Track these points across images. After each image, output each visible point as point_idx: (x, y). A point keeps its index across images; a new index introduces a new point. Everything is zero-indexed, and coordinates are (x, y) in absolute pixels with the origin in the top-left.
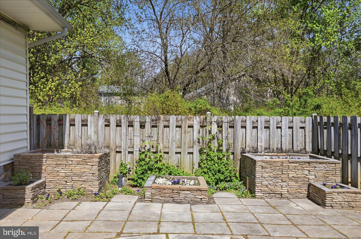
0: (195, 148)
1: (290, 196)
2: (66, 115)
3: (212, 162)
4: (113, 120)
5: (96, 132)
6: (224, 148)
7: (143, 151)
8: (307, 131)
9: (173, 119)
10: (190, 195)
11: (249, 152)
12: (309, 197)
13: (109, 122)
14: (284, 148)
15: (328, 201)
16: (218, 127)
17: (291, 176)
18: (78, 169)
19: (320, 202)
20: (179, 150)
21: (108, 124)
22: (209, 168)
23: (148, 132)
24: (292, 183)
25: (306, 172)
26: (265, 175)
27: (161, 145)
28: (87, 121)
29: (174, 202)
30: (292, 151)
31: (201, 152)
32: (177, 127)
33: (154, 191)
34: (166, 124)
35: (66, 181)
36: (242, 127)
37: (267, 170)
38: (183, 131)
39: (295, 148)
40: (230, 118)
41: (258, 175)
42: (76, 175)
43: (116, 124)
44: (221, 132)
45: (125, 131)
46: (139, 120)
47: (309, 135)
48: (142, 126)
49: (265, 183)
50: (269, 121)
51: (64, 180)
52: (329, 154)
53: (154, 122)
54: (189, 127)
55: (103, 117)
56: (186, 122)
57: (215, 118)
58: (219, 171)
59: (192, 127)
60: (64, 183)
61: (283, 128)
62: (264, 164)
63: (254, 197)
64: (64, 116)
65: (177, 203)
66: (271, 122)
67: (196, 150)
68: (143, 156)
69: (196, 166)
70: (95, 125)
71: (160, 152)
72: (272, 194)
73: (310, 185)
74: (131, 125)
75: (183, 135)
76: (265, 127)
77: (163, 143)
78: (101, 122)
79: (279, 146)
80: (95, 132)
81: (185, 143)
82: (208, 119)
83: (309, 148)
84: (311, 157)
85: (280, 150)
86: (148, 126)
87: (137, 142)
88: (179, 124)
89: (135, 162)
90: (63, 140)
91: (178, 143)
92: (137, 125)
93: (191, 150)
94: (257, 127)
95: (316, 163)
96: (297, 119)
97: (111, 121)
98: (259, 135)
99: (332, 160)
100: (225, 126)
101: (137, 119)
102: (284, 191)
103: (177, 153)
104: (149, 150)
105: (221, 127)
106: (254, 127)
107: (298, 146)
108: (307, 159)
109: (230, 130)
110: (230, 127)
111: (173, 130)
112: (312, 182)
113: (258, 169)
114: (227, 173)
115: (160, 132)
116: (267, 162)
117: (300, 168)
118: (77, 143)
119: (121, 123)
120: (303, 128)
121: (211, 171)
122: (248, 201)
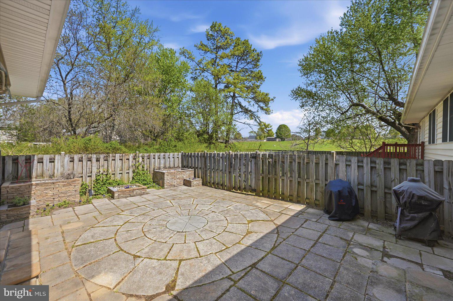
0: (130, 170)
1: (177, 186)
2: (34, 156)
3: (141, 176)
4: (76, 157)
5: (63, 166)
6: (145, 169)
7: (99, 174)
8: (179, 159)
9: (118, 156)
10: (139, 192)
11: (156, 170)
12: (184, 185)
13: (73, 159)
14: (171, 167)
15: (192, 185)
16: (142, 159)
17: (178, 177)
18: (64, 189)
19: (189, 185)
20: (121, 172)
21: (72, 160)
22: (139, 179)
23: (102, 164)
24: (178, 180)
25: (183, 175)
26: (168, 178)
27: (110, 170)
28: (54, 159)
29: (131, 196)
30: (174, 167)
31: (134, 172)
32: (120, 160)
33: (119, 193)
34: (113, 158)
35: (54, 198)
36: (153, 158)
37: (169, 176)
38: (123, 162)
39: (175, 166)
40: (148, 154)
41: (165, 179)
42: (62, 193)
43: (78, 160)
44: (143, 161)
45: (85, 164)
46: (95, 157)
47: (180, 160)
48: (98, 160)
49: (168, 182)
50: (165, 155)
51: (52, 197)
52: (192, 167)
53: (105, 158)
54: (127, 159)
55: (68, 156)
56: (125, 157)
57: (141, 155)
58: (144, 180)
59: (129, 159)
60: (53, 199)
61: (171, 158)
62: (168, 174)
63: (164, 188)
64: (32, 157)
65: (132, 196)
66: (166, 155)
67: (131, 171)
68: (98, 177)
69: (131, 179)
70: (62, 161)
71: (110, 174)
72: (171, 185)
73: (184, 180)
74: (90, 160)
75: (123, 164)
76: (164, 158)
77: (111, 169)
78: (67, 159)
79: (169, 166)
80: (61, 166)
81: (125, 168)
82: (137, 155)
83: (180, 166)
84: (182, 169)
85: (170, 168)
86: (102, 160)
87: (95, 170)
88: (121, 158)
89: (93, 181)
90: (31, 173)
91: (120, 168)
92: (94, 160)
93: (128, 171)
94: (160, 158)
95: (186, 171)
96: (176, 154)
97: (75, 158)
98: (161, 161)
99: (190, 169)
100: (145, 158)
101: (94, 157)
102: (175, 184)
103: (120, 174)
104: (102, 174)
105: (144, 159)
106: (159, 158)
107: (176, 165)
108: (180, 170)
109: (148, 160)
110: (148, 158)
111: (118, 161)
112: (185, 178)
113: (165, 176)
114: (148, 180)
115: (110, 163)
116: (169, 173)
117: (181, 174)
118: (45, 174)
119: (82, 159)
120: (178, 157)
121: (140, 180)
122: (162, 190)
